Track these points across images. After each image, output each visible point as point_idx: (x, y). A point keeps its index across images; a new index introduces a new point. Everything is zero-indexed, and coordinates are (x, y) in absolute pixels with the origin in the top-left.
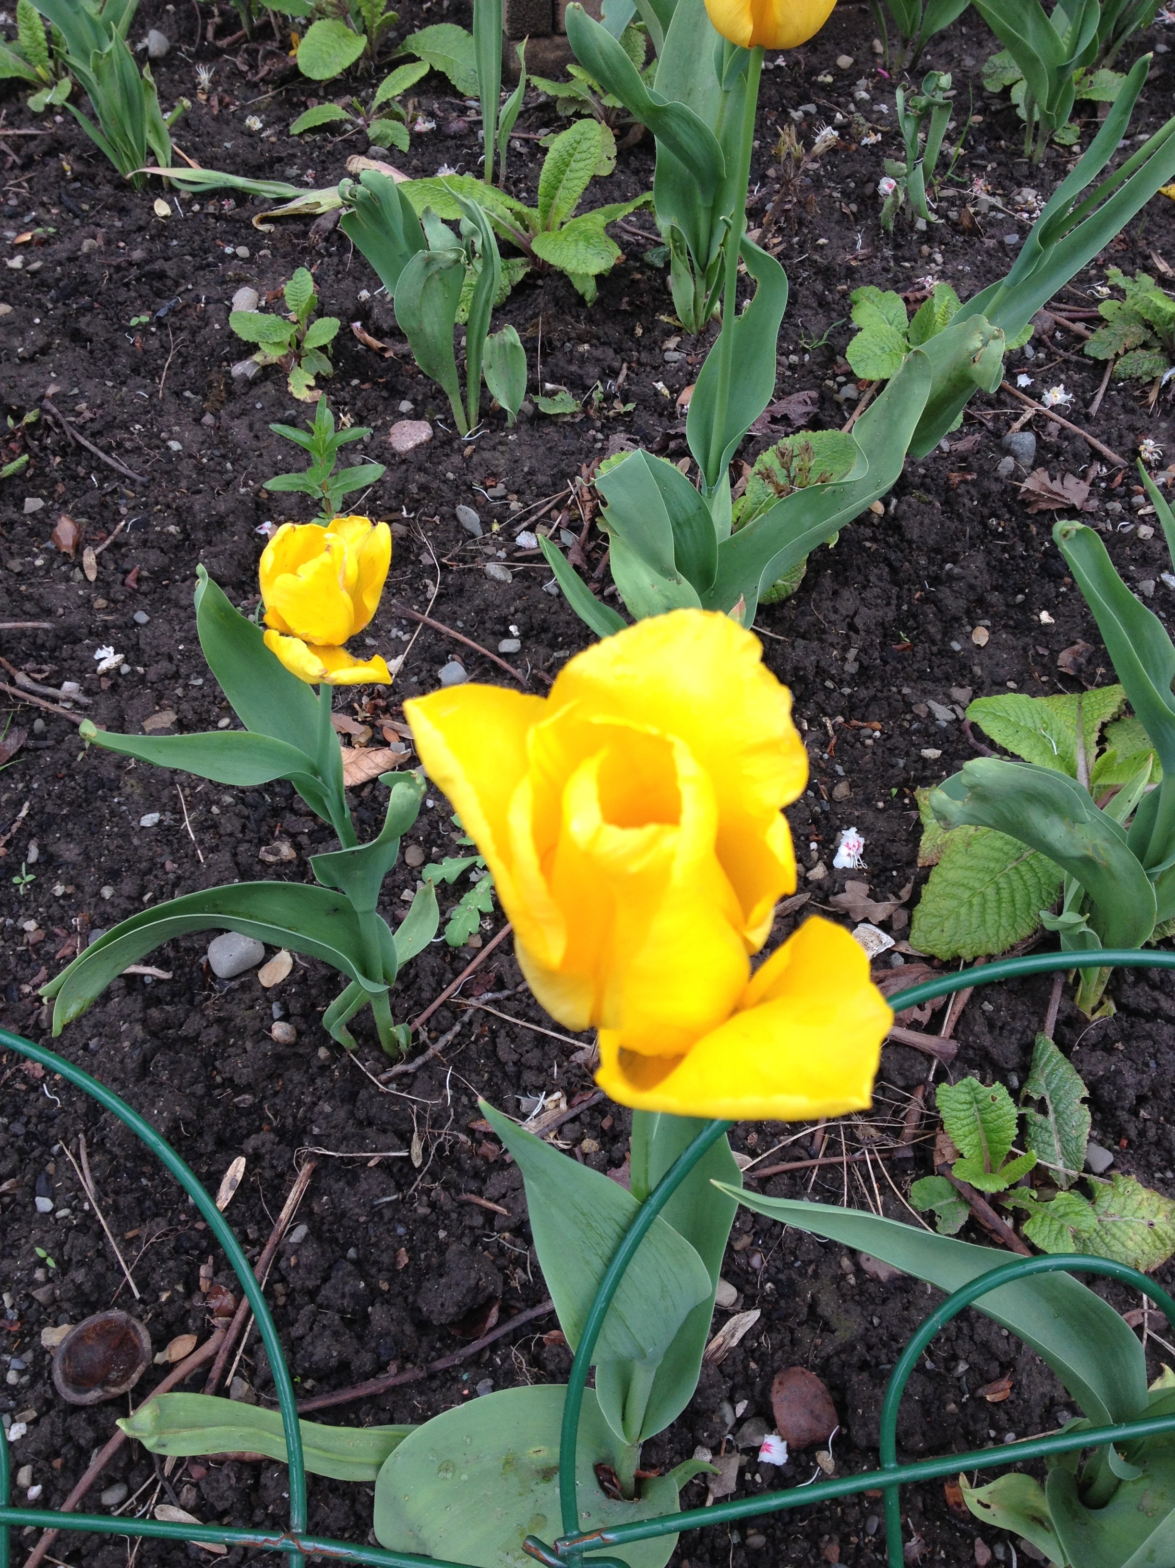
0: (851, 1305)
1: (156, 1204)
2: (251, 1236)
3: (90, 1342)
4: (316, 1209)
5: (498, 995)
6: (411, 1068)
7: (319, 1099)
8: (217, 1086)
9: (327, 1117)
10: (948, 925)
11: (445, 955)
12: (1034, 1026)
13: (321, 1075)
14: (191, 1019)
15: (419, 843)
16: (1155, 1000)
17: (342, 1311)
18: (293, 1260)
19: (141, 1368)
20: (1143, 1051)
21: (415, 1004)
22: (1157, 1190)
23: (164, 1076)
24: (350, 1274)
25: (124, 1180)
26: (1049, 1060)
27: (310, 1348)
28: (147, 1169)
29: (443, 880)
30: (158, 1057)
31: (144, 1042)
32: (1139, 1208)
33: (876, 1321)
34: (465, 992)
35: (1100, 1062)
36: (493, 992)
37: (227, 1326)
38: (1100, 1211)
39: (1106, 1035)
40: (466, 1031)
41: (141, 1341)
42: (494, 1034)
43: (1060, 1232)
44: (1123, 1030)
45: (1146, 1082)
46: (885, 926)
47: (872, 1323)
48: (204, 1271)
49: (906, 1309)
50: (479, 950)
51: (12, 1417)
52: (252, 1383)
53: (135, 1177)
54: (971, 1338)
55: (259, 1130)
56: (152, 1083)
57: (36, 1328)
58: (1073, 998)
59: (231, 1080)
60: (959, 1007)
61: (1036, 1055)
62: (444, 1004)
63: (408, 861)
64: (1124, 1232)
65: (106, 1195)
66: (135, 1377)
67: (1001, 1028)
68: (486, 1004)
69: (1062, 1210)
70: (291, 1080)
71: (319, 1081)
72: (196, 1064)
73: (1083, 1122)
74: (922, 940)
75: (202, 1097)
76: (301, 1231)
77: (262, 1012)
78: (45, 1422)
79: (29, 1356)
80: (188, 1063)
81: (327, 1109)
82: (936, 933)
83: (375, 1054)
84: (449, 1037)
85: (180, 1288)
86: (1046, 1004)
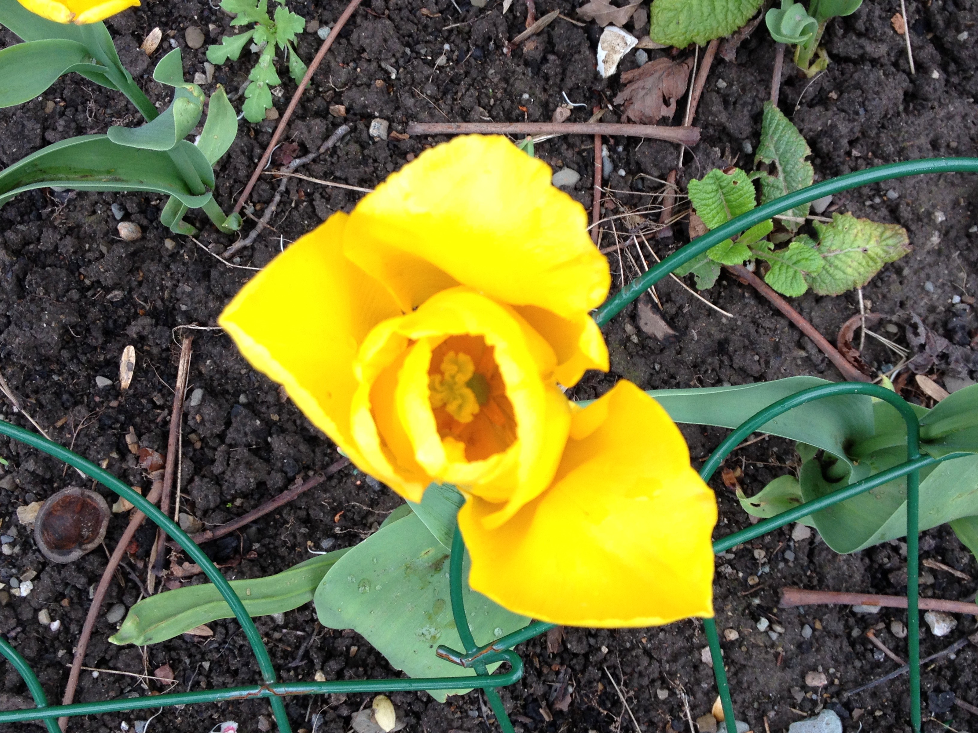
0: (636, 359)
1: (71, 394)
2: (158, 403)
3: (58, 513)
4: (203, 370)
5: (305, 160)
6: (248, 242)
7: (178, 281)
8: (88, 289)
9: (189, 295)
10: (683, 17)
11: (249, 130)
12: (762, 95)
13: (174, 261)
14: (45, 234)
15: (194, 23)
16: (862, 47)
17: (249, 445)
18: (198, 418)
19: (105, 523)
20: (853, 101)
21: (235, 181)
22: (867, 216)
23: (41, 292)
24: (246, 417)
25: (39, 381)
26: (776, 128)
27: (232, 480)
28: (54, 367)
29: (228, 59)
30: (29, 277)
31: (12, 265)
32: (855, 240)
33: (657, 367)
34: (276, 164)
35: (818, 118)
36: (298, 157)
37: (162, 477)
38: (823, 249)
39: (822, 88)
40: (285, 199)
41: (98, 504)
42: (310, 196)
43: (794, 277)
44: (835, 79)
45: (857, 129)
46: (629, 27)
47: (654, 368)
48: (129, 439)
49: (679, 353)
50: (278, 121)
51: (18, 578)
52: (194, 514)
53: (46, 376)
54: (731, 366)
55: (136, 316)
56: (32, 300)
57: (10, 509)
58: (792, 60)
59: (98, 282)
60: (698, 93)
61: (766, 123)
62: (260, 178)
63: (190, 44)
64: (845, 262)
65: (28, 396)
66: (103, 531)
67: (735, 103)
68: (296, 171)
69: (794, 258)
70: (150, 271)
71: (172, 267)
72: (63, 273)
73: (807, 177)
74: (661, 35)
75: (80, 300)
76: (198, 394)
77: (103, 215)
78: (45, 577)
79: (13, 531)
80: (57, 274)
81: (188, 289)
82: (672, 26)
83: (214, 236)
84: (273, 207)
85: (115, 455)
86: (770, 70)
